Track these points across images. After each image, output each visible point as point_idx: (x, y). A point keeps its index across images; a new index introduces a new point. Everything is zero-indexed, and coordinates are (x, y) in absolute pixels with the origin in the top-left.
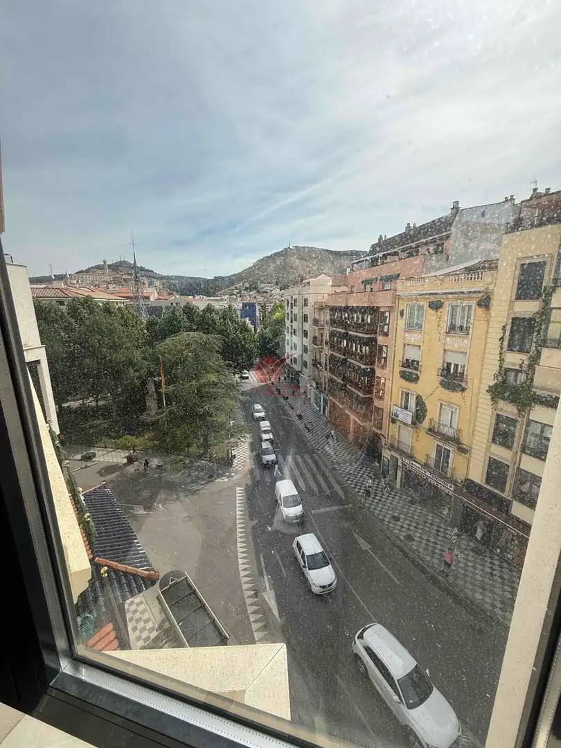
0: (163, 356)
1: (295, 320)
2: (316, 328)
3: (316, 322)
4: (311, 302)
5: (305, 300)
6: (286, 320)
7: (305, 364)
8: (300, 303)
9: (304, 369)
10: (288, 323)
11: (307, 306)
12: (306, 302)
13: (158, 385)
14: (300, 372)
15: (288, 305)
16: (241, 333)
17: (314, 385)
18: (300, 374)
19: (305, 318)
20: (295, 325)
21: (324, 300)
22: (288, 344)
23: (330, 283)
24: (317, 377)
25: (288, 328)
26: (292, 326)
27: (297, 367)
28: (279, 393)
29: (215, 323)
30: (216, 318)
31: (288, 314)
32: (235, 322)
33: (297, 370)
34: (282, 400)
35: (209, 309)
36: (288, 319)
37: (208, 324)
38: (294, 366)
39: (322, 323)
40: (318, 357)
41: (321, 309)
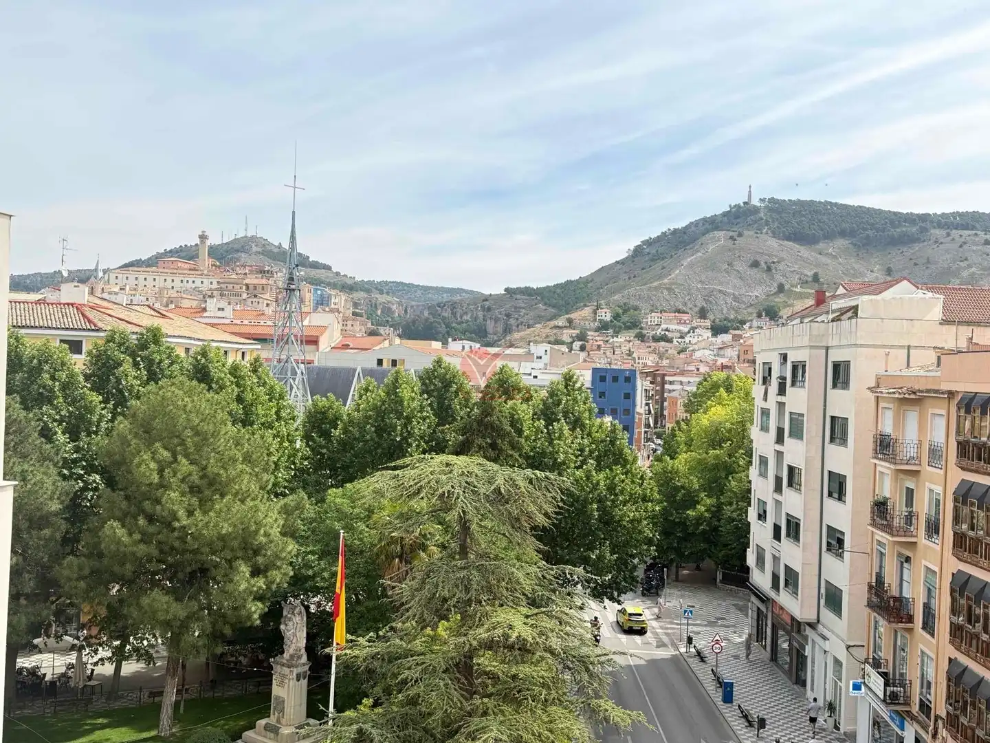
0: (349, 528)
1: (797, 432)
2: (884, 467)
3: (885, 446)
4: (862, 374)
5: (836, 366)
6: (754, 432)
7: (833, 599)
8: (816, 374)
9: (827, 615)
10: (762, 443)
11: (846, 385)
12: (840, 374)
13: (320, 629)
14: (812, 626)
15: (765, 381)
16: (599, 469)
17: (877, 683)
18: (808, 631)
19: (837, 430)
20: (795, 452)
21: (914, 372)
22: (762, 516)
23: (937, 313)
24: (885, 654)
25: (763, 461)
26: (779, 455)
27: (797, 606)
28: (728, 698)
29: (520, 432)
30: (525, 411)
31: (765, 413)
32: (583, 426)
33: (798, 615)
34: (739, 726)
35: (504, 386)
36: (765, 428)
37: (498, 431)
38: (784, 598)
39: (910, 451)
40: (890, 579)
41: (913, 399)
